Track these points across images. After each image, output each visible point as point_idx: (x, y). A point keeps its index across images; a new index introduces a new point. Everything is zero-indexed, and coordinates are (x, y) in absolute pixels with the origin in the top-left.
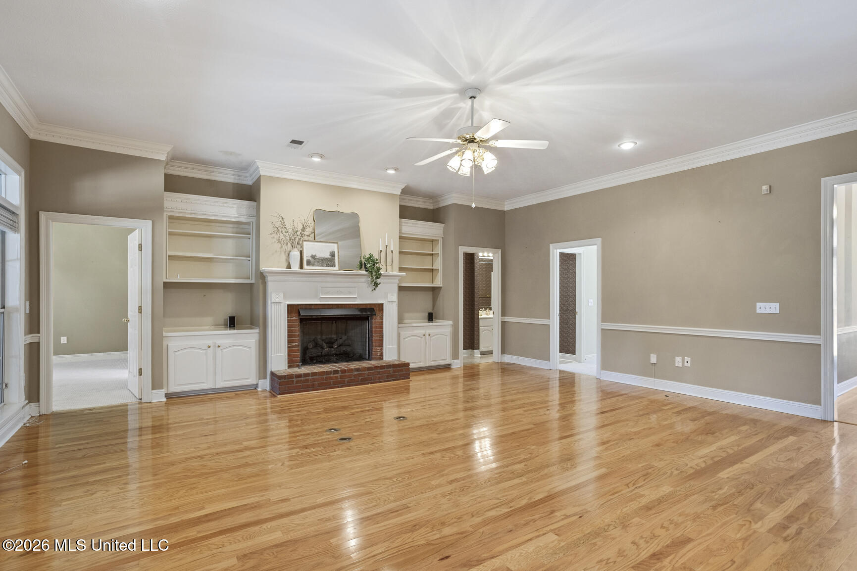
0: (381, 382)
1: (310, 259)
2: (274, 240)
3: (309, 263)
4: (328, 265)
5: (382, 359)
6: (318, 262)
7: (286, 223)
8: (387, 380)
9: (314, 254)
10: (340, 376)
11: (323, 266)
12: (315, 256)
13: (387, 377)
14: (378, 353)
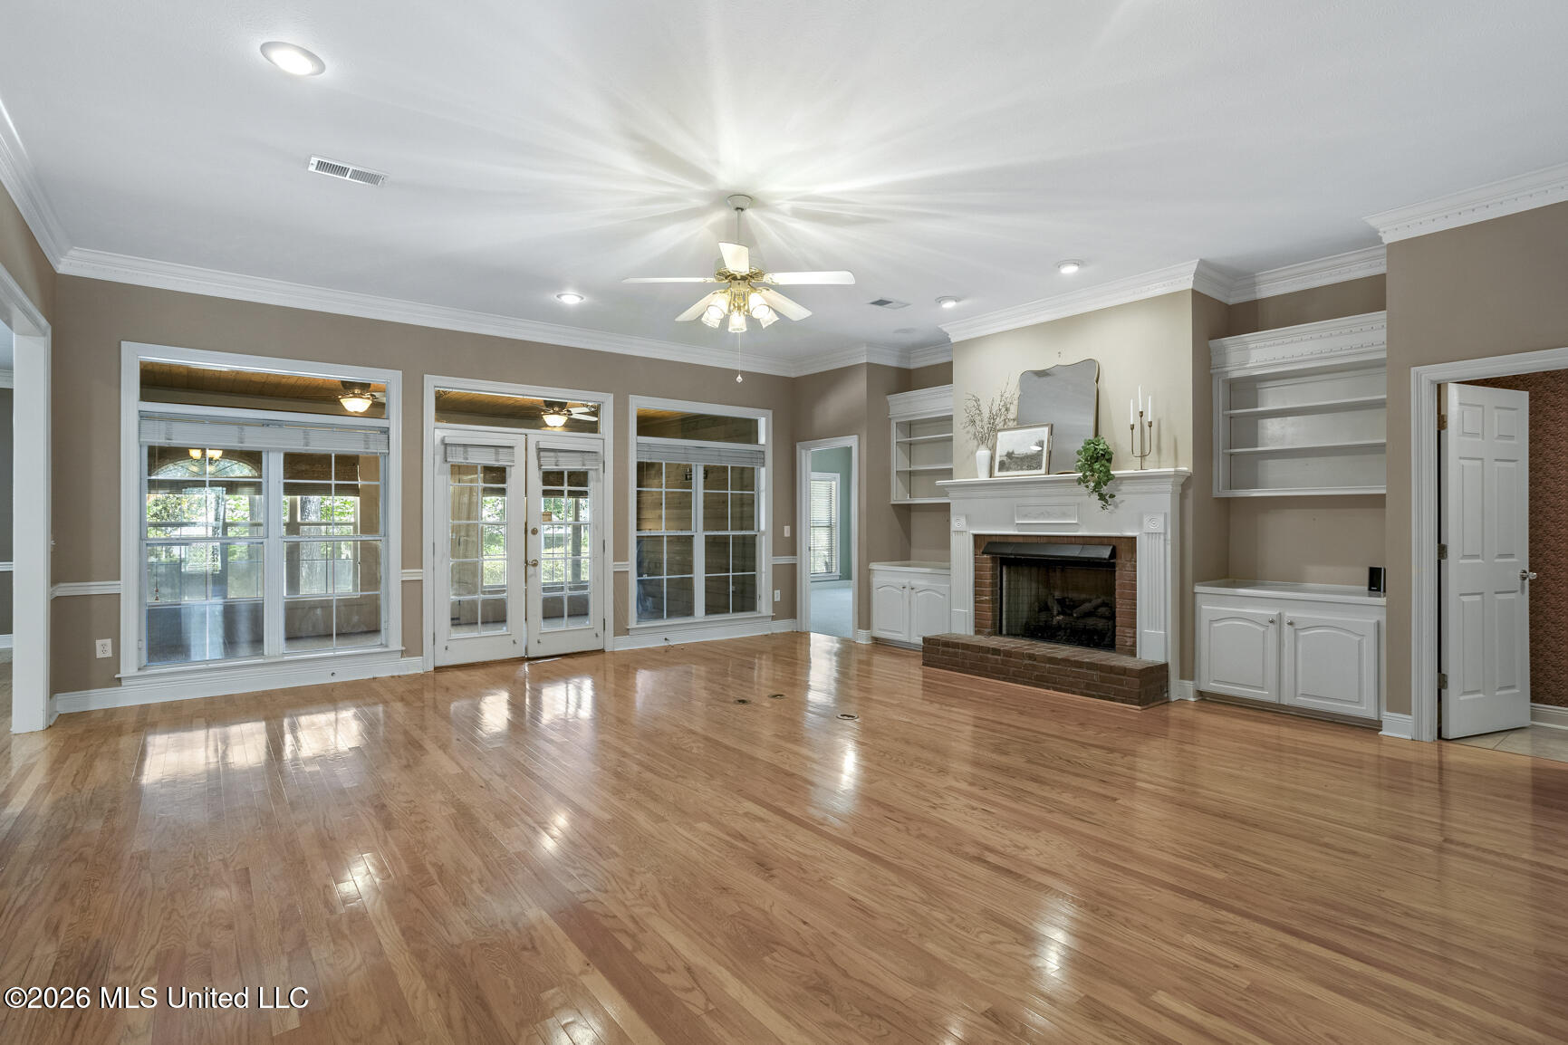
0: (1074, 693)
1: (1005, 459)
2: (970, 435)
3: (1003, 466)
4: (1030, 468)
5: (1133, 654)
6: (1016, 463)
7: (982, 408)
8: (1085, 691)
9: (1011, 451)
10: (1002, 660)
11: (1022, 469)
12: (1013, 453)
13: (1088, 686)
14: (1128, 639)
